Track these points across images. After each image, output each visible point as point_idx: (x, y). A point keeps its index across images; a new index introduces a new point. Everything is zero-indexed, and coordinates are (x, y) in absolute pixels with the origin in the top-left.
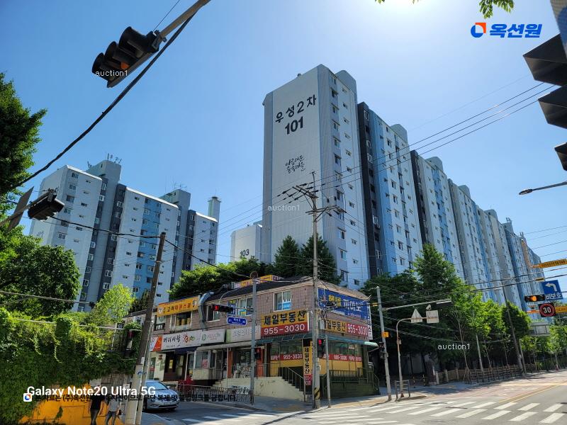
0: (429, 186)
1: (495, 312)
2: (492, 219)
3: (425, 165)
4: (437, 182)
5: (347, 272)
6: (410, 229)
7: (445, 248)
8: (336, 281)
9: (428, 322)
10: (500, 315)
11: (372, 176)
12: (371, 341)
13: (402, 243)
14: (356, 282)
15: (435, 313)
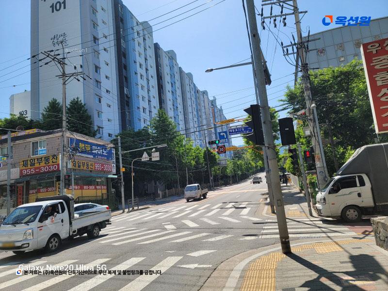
0: (166, 70)
1: (200, 153)
2: (205, 96)
3: (164, 55)
4: (172, 68)
5: (102, 128)
6: (152, 99)
7: (174, 114)
8: (93, 135)
9: (152, 160)
10: (202, 154)
11: (125, 58)
12: (114, 175)
13: (145, 109)
14: (110, 135)
15: (157, 154)
